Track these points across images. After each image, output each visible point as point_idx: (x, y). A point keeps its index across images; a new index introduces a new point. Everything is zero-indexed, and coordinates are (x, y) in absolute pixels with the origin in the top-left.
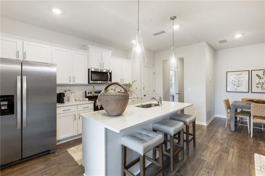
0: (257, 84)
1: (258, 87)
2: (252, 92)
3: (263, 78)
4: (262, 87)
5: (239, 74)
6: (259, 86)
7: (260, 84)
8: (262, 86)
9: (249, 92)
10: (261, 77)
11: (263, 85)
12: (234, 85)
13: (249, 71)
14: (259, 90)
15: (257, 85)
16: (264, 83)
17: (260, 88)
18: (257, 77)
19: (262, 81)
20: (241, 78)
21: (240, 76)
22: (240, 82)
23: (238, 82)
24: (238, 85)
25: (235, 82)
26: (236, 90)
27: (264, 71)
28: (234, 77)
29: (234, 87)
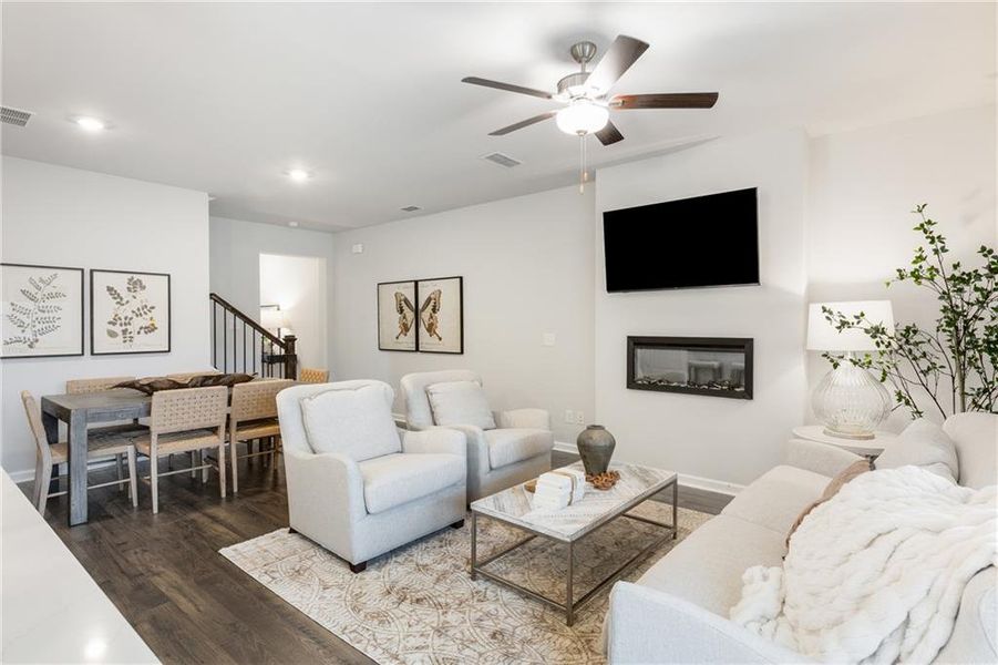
0: (110, 323)
1: (112, 334)
2: (95, 352)
3: (127, 302)
4: (124, 332)
5: (41, 280)
6: (118, 329)
7: (119, 322)
8: (127, 330)
9: (83, 354)
10: (121, 299)
11: (128, 327)
12: (21, 325)
13: (82, 270)
14: (117, 344)
15: (111, 327)
16: (131, 319)
17: (120, 338)
18: (110, 297)
19: (126, 311)
20: (51, 296)
21: (48, 290)
22: (46, 315)
23: (40, 315)
24: (39, 327)
25: (26, 312)
26: (31, 346)
27: (130, 276)
28: (23, 292)
29: (22, 335)
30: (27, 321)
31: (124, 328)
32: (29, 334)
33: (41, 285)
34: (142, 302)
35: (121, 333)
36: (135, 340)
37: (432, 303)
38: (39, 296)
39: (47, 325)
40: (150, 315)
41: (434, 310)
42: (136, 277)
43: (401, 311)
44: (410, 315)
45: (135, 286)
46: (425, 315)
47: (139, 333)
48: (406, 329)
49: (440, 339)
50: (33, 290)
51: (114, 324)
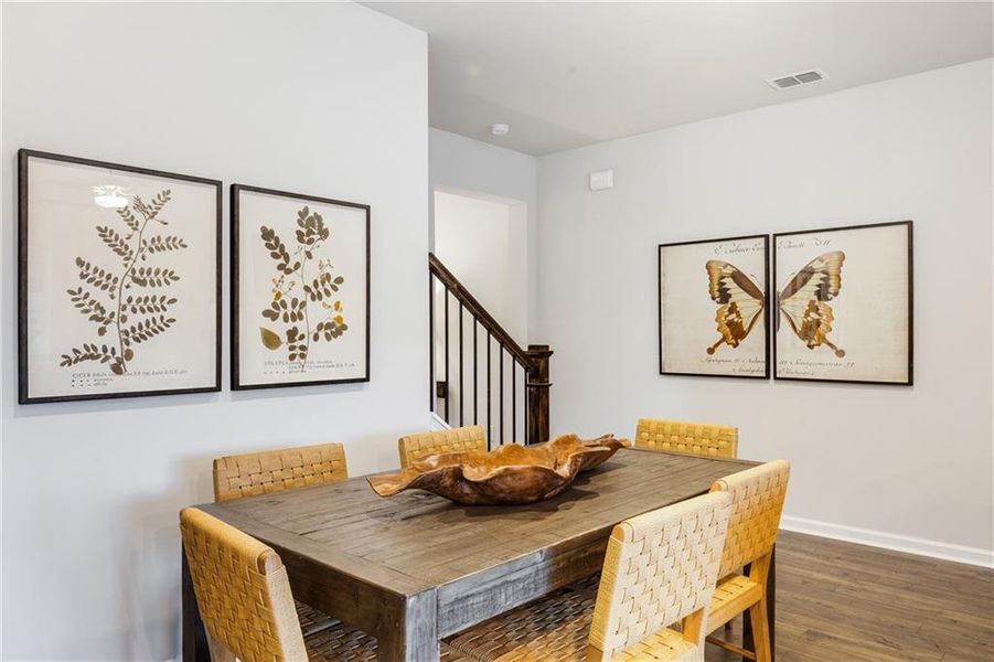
0: (266, 313)
1: (270, 340)
3: (297, 266)
4: (291, 335)
5: (139, 205)
6: (280, 328)
7: (282, 312)
8: (295, 330)
9: (219, 388)
10: (287, 258)
11: (298, 324)
12: (100, 317)
13: (217, 185)
14: (279, 364)
15: (269, 324)
16: (303, 305)
17: (283, 350)
18: (267, 252)
19: (294, 288)
20: (157, 245)
21: (151, 229)
22: (148, 291)
23: (137, 291)
24: (135, 319)
25: (106, 282)
26: (117, 369)
27: (300, 205)
28: (102, 232)
29: (99, 342)
30: (111, 306)
31: (290, 325)
32: (112, 339)
33: (139, 216)
34: (321, 266)
35: (284, 338)
36: (310, 354)
37: (815, 280)
38: (134, 245)
39: (149, 316)
40: (335, 297)
41: (822, 293)
42: (314, 208)
43: (724, 296)
44: (748, 307)
45: (312, 229)
46: (795, 307)
47: (316, 338)
48: (736, 333)
49: (841, 353)
50: (122, 229)
51: (274, 317)
